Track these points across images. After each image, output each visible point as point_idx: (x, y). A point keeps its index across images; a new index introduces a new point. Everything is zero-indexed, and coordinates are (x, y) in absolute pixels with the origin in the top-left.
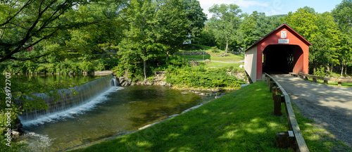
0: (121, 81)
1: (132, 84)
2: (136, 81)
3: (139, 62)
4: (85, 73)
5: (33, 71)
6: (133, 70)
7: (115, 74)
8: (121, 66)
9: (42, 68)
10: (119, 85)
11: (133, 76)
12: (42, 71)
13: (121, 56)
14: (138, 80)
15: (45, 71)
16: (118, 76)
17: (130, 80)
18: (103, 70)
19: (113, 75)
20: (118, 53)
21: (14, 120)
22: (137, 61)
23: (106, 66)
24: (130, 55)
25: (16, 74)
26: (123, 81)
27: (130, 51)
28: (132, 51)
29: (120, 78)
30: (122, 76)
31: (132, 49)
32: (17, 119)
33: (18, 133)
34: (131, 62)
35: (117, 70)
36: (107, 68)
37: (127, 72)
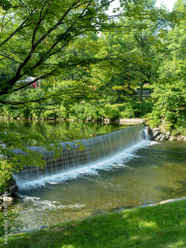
0: (155, 134)
1: (171, 139)
2: (177, 135)
3: (182, 108)
4: (107, 121)
5: (39, 115)
6: (174, 120)
7: (147, 123)
8: (156, 112)
9: (51, 112)
10: (153, 139)
11: (173, 127)
12: (51, 115)
13: (156, 100)
14: (179, 134)
15: (54, 116)
16: (151, 126)
17: (168, 133)
18: (131, 117)
19: (144, 125)
20: (153, 95)
21: (7, 181)
22: (180, 106)
23: (135, 112)
24: (169, 99)
25: (15, 118)
26: (159, 134)
27: (170, 92)
28: (172, 93)
29: (154, 129)
30: (157, 126)
31: (174, 90)
32: (11, 179)
33: (10, 199)
34: (170, 108)
35: (150, 119)
36: (137, 115)
37: (164, 121)
